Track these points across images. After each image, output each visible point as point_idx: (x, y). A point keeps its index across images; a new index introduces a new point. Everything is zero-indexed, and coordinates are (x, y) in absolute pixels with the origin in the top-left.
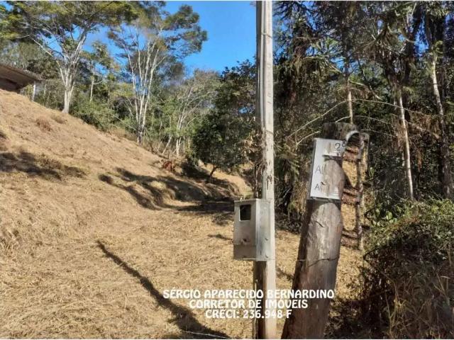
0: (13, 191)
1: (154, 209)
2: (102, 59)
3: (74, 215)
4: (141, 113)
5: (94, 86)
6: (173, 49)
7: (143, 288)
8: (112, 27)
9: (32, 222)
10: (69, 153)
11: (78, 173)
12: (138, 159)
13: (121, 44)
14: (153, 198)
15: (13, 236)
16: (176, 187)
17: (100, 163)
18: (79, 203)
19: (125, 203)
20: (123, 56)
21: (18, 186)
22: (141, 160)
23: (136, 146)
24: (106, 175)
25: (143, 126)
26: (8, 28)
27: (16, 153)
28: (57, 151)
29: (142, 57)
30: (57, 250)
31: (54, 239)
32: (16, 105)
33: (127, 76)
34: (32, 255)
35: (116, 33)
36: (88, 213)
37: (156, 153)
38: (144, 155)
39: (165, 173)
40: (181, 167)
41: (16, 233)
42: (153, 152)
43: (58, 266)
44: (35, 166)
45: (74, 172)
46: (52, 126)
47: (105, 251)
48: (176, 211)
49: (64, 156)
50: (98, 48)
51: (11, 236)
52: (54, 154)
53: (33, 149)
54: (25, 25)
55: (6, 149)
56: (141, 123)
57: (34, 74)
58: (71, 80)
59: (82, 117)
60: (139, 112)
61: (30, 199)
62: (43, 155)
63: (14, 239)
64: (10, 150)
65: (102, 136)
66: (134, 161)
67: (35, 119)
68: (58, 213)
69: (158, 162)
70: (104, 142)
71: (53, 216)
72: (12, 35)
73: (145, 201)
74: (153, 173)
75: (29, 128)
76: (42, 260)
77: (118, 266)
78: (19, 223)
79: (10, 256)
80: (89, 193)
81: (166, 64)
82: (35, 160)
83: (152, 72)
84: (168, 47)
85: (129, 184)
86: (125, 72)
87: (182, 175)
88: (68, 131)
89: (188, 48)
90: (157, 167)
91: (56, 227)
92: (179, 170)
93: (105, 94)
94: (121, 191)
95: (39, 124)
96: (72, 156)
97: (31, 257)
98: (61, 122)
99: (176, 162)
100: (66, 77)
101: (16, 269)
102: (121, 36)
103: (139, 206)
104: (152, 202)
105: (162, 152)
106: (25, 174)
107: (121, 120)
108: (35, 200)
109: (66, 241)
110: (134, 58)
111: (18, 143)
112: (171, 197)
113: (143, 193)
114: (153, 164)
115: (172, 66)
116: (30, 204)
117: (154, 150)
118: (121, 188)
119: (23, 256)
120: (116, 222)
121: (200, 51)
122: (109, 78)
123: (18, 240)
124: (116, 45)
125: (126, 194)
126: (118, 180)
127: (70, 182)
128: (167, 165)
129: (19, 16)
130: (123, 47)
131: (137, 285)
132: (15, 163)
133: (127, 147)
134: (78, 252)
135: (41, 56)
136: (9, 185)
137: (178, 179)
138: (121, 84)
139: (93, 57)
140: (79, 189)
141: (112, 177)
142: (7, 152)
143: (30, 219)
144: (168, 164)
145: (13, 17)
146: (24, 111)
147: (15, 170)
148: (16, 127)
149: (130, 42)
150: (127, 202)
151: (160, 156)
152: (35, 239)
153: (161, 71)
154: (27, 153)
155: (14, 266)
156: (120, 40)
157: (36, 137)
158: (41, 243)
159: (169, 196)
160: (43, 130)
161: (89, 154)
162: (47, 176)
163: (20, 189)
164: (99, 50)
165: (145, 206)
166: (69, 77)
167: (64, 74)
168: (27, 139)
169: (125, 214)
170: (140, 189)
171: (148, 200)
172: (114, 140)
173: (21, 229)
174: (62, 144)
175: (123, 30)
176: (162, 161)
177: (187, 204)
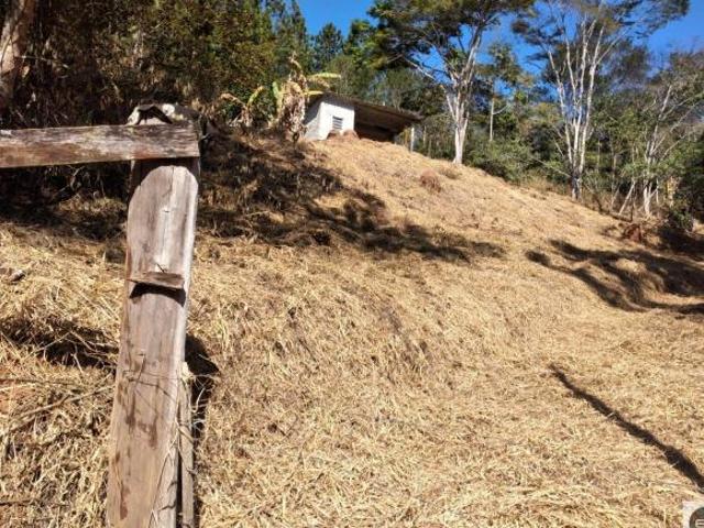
0: (409, 280)
1: (631, 309)
2: (504, 72)
3: (502, 318)
4: (576, 146)
5: (494, 116)
6: (629, 23)
7: (676, 472)
8: (521, 12)
9: (443, 328)
10: (470, 221)
11: (495, 252)
12: (579, 225)
13: (535, 37)
14: (623, 289)
15: (421, 351)
16: (662, 270)
17: (520, 234)
18: (506, 297)
19: (579, 299)
20: (539, 57)
21: (414, 273)
22: (583, 227)
23: (570, 204)
24: (535, 251)
25: (581, 167)
26: (374, 52)
27: (401, 226)
28: (454, 221)
29: (573, 51)
30: (486, 379)
31: (477, 357)
32: (392, 159)
33: (545, 92)
34: (450, 384)
35: (526, 20)
36: (523, 316)
37: (608, 213)
38: (587, 217)
39: (630, 246)
40: (658, 234)
41: (424, 346)
42: (601, 211)
43: (495, 408)
44: (428, 243)
45: (486, 250)
46: (442, 185)
47: (568, 385)
48: (678, 314)
49: (465, 227)
50: (497, 54)
51: (417, 350)
52: (450, 225)
53: (421, 219)
54: (394, 42)
55: (387, 222)
56: (578, 163)
57: (410, 112)
58: (462, 111)
59: (482, 167)
60: (572, 145)
61: (434, 292)
62: (437, 227)
63: (422, 356)
64: (393, 224)
65: (516, 193)
66: (573, 228)
67: (418, 176)
68: (478, 315)
69: (614, 228)
70: (519, 201)
71: (472, 319)
72: (380, 61)
73: (612, 296)
74: (611, 245)
75: (411, 190)
76: (467, 394)
77: (603, 417)
78: (425, 329)
79: (420, 385)
80: (518, 282)
81: (613, 56)
82: (426, 235)
83: (592, 72)
84: (621, 21)
85: (578, 265)
86: (541, 85)
87: (661, 248)
88: (464, 190)
89: (658, 15)
90: (613, 237)
91: (478, 339)
92: (655, 240)
93: (512, 127)
94: (568, 277)
95: (424, 183)
96: (477, 226)
97: (448, 389)
98: (453, 177)
99: (647, 226)
100: (455, 108)
101: (432, 407)
102: (534, 25)
103: (603, 305)
104: (625, 297)
105: (618, 211)
106: (418, 255)
107: (544, 162)
108: (442, 293)
109: (496, 363)
110: (559, 57)
111: (401, 213)
112: (657, 288)
113: (606, 282)
114: (606, 232)
115: (624, 58)
116: (435, 300)
117: (604, 207)
118: (566, 272)
119: (437, 385)
120: (572, 334)
121: (684, 14)
122: (516, 99)
123: (427, 358)
124: (528, 41)
125: (577, 282)
126: (558, 260)
127: (484, 265)
128: (631, 233)
129: (387, 29)
130: (538, 43)
131: (660, 462)
132: (401, 241)
133: (557, 207)
134: (522, 385)
135: (416, 85)
136: (401, 272)
137: (659, 255)
138: (534, 107)
139: (490, 70)
140: (500, 274)
141: (547, 254)
142: (388, 226)
143: (439, 323)
144: (634, 229)
145: (380, 35)
146: (404, 167)
147: (404, 250)
148: (396, 191)
149: (549, 30)
150: (581, 295)
151: (616, 218)
152: (451, 358)
153: (605, 71)
154: (414, 226)
155: (429, 402)
156: (533, 31)
157: (422, 202)
158: (460, 365)
159: (652, 285)
160: (431, 193)
161: (501, 222)
162: (450, 257)
163: (417, 277)
164: (498, 57)
165: (613, 303)
166: (460, 107)
167: (452, 104)
168: (411, 207)
169: (582, 318)
170: (598, 273)
171: (617, 293)
172: (535, 196)
173: (430, 341)
174: (458, 209)
175: (538, 13)
176: (621, 225)
177: (692, 301)
